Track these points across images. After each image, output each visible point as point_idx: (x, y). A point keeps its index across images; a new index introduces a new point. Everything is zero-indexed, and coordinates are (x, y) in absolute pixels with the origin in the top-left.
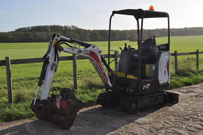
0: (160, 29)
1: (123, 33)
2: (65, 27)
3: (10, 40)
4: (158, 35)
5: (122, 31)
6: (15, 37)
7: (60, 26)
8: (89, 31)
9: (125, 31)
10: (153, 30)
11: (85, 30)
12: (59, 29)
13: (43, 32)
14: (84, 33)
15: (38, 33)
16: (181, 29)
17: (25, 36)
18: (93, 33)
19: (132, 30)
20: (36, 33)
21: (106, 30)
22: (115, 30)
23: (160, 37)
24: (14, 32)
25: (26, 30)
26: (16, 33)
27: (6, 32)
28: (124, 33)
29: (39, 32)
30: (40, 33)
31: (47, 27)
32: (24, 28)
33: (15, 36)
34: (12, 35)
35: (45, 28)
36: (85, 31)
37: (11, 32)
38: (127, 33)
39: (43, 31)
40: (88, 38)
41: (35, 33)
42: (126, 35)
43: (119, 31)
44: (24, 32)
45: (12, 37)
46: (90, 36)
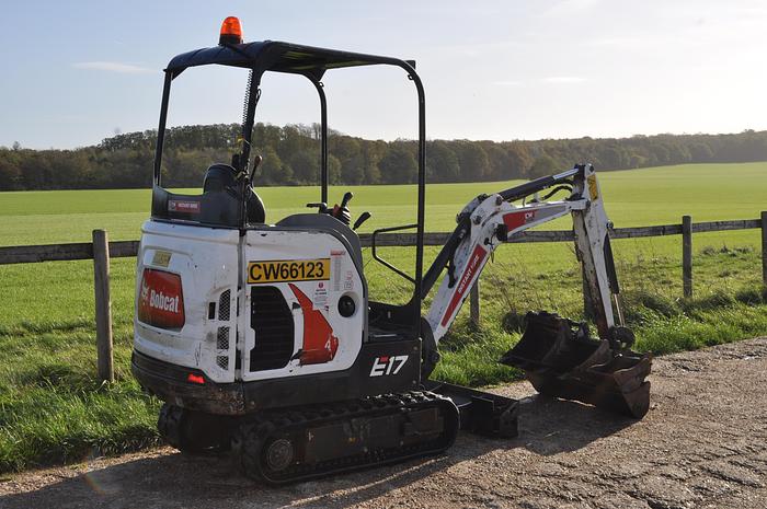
0: (652, 137)
1: (506, 153)
2: (289, 130)
3: (82, 179)
4: (643, 159)
5: (504, 145)
6: (102, 167)
7: (270, 127)
8: (379, 144)
9: (516, 143)
10: (625, 142)
11: (365, 141)
12: (266, 139)
13: (206, 149)
14: (361, 151)
15: (185, 154)
16: (731, 135)
17: (138, 166)
18: (394, 153)
19: (543, 140)
20: (179, 153)
21: (442, 142)
22: (478, 142)
23: (650, 166)
24: (98, 150)
25: (144, 142)
26: (105, 154)
27: (69, 149)
28: (511, 153)
29: (192, 147)
30: (194, 153)
31: (222, 132)
32: (136, 134)
33: (99, 163)
34: (91, 159)
35: (215, 136)
36: (365, 145)
37: (87, 150)
38: (523, 153)
39: (208, 146)
40: (375, 171)
41: (176, 154)
42: (521, 161)
43: (491, 143)
44: (135, 148)
45: (88, 168)
46: (381, 165)
